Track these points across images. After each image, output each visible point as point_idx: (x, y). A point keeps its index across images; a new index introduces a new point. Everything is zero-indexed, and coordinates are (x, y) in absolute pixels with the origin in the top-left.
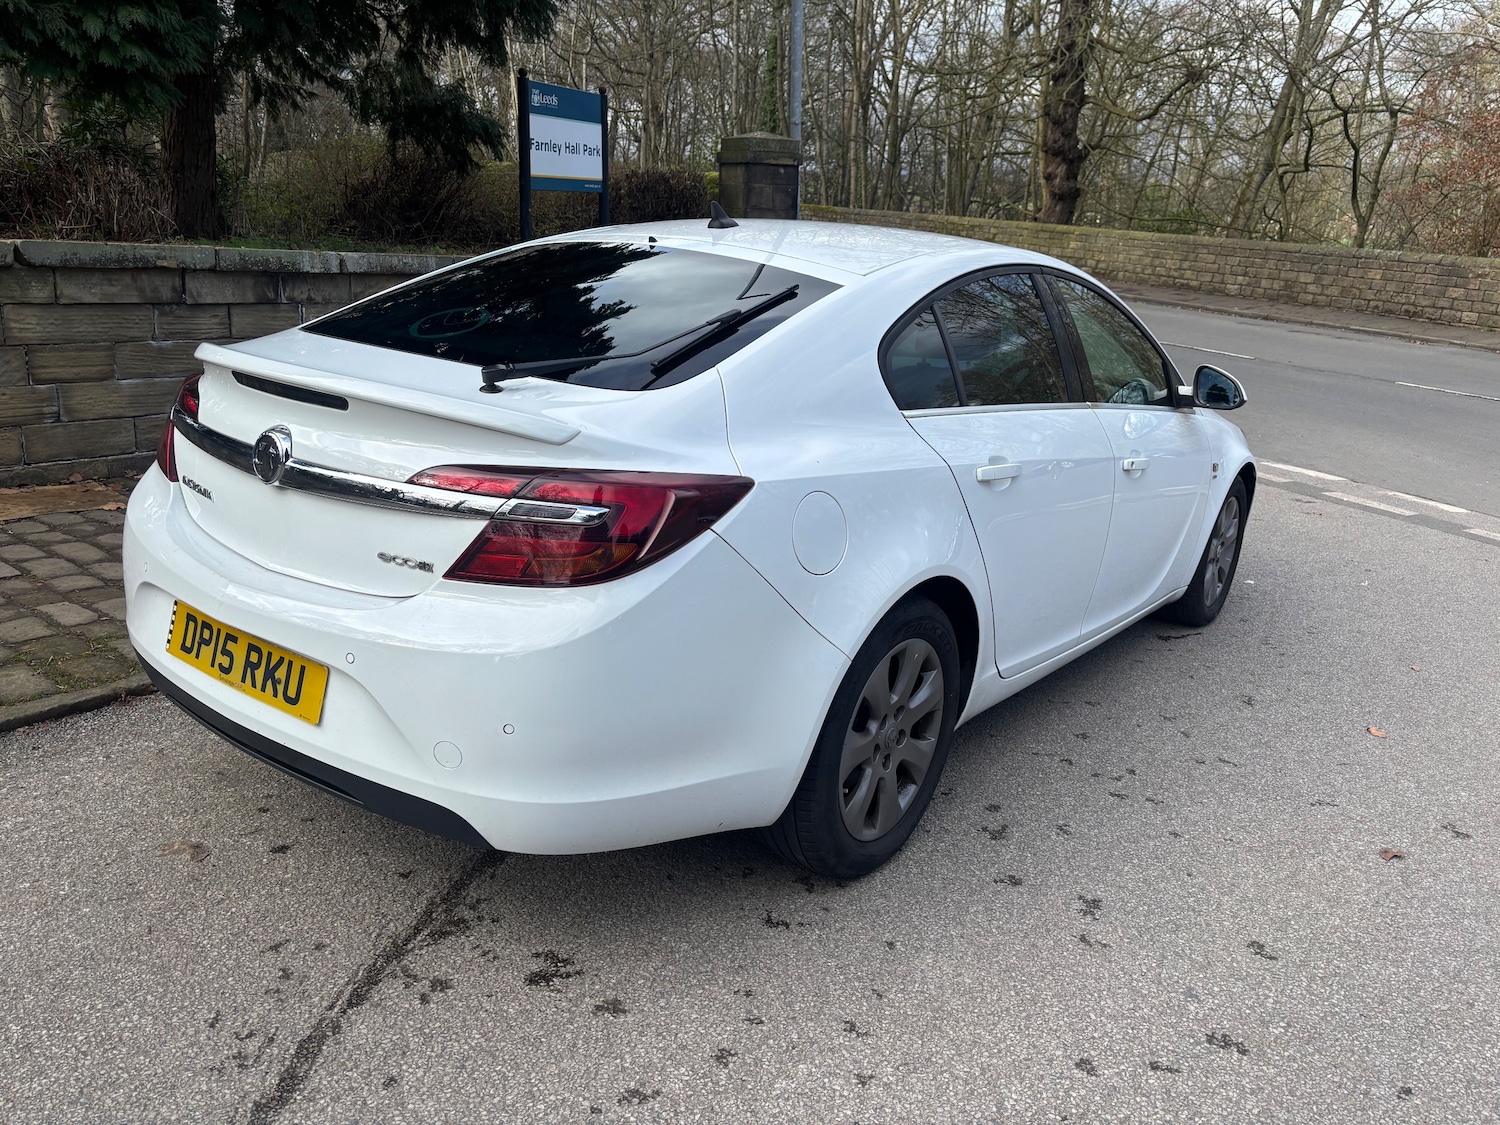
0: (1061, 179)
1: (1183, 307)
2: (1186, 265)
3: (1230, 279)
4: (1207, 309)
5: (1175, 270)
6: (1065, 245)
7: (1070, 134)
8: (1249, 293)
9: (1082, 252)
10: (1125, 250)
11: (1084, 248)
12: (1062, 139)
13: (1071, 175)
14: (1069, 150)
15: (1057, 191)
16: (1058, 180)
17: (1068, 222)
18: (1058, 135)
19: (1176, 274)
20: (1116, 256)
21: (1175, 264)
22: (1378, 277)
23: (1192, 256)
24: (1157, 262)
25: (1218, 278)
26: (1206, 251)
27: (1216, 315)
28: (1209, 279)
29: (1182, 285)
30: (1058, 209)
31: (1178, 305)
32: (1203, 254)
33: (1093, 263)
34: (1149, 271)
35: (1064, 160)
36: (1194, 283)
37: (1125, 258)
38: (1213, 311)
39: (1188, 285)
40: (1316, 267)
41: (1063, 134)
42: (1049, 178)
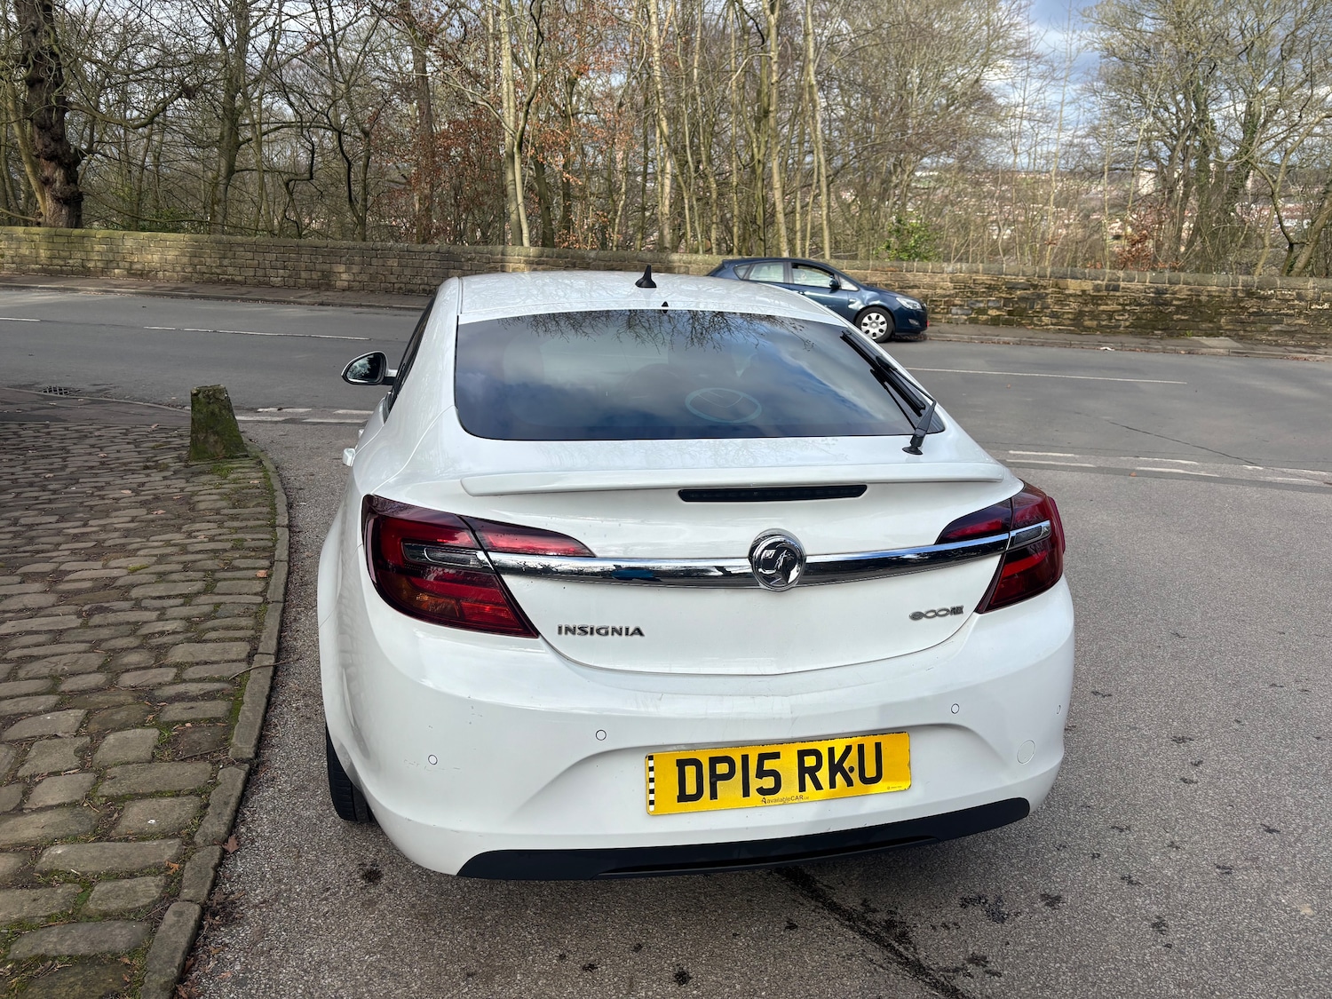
0: (61, 183)
1: (243, 300)
2: (226, 262)
3: (272, 272)
4: (267, 301)
5: (216, 267)
6: (89, 249)
7: (60, 138)
8: (292, 284)
9: (111, 255)
10: (158, 251)
11: (111, 250)
12: (53, 144)
13: (71, 178)
14: (64, 155)
15: (59, 194)
16: (58, 184)
17: (78, 225)
18: (47, 140)
19: (218, 271)
20: (150, 257)
21: (214, 262)
22: (396, 264)
23: (230, 254)
24: (196, 261)
25: (260, 273)
26: (242, 249)
27: (276, 305)
28: (252, 274)
29: (228, 280)
30: (64, 212)
31: (237, 299)
32: (240, 252)
33: (127, 265)
34: (189, 270)
35: (60, 164)
36: (239, 278)
37: (161, 259)
38: (273, 302)
39: (233, 280)
40: (344, 259)
41: (52, 138)
42: (46, 182)
